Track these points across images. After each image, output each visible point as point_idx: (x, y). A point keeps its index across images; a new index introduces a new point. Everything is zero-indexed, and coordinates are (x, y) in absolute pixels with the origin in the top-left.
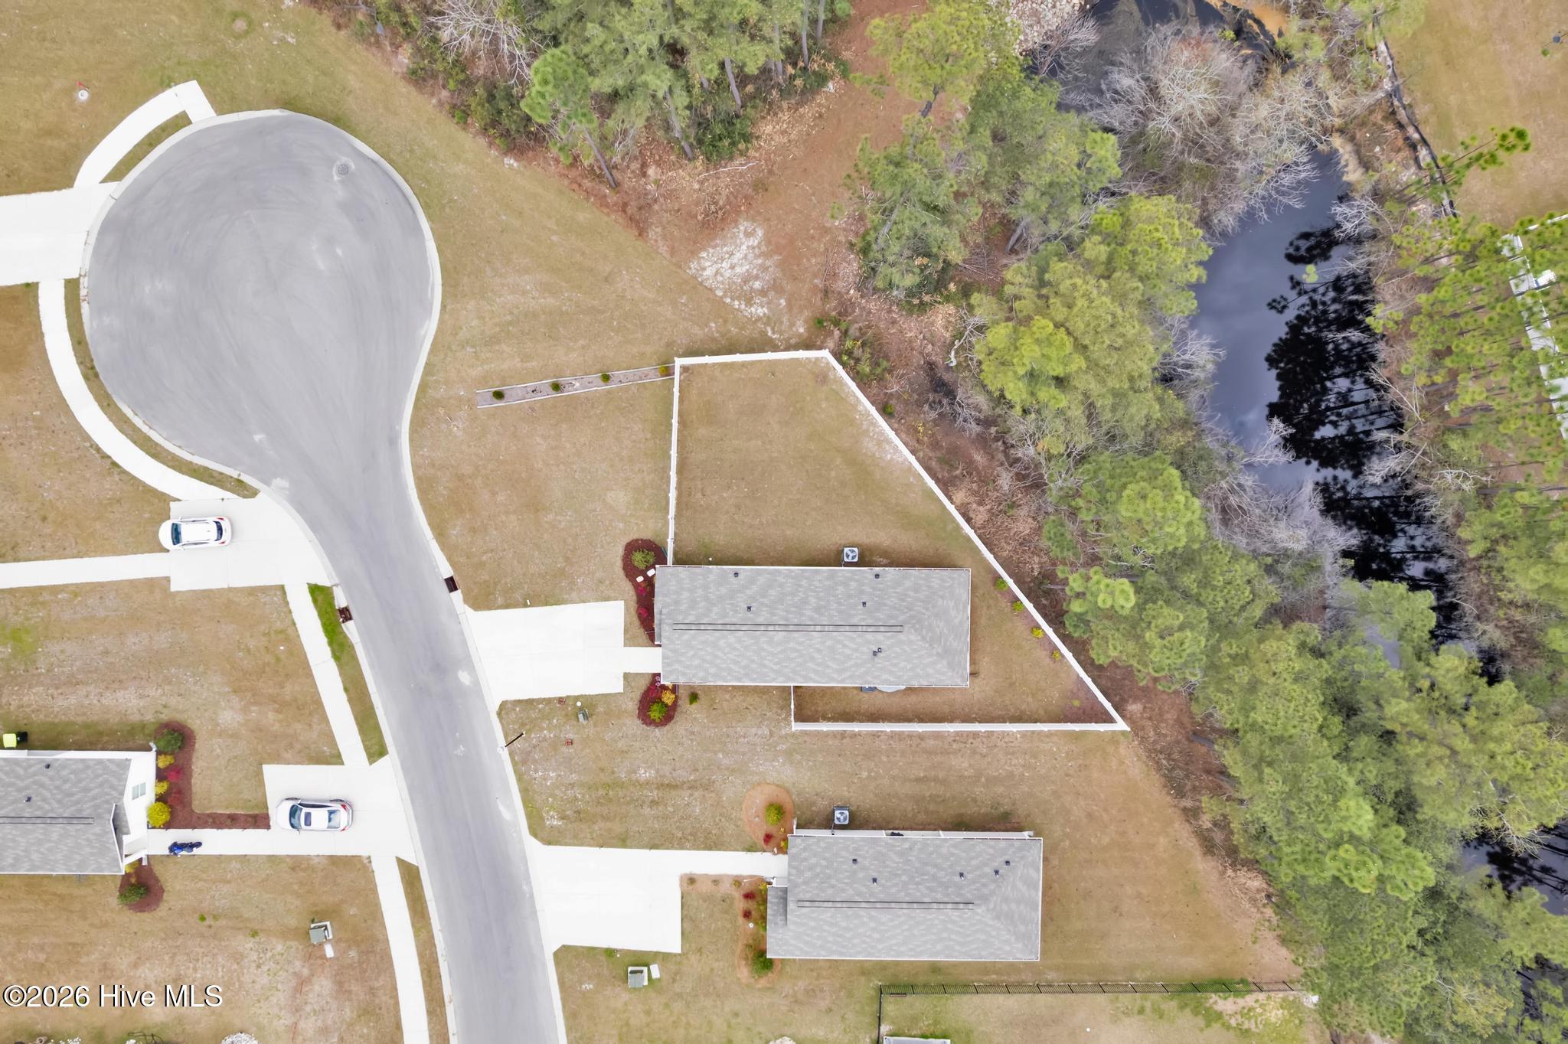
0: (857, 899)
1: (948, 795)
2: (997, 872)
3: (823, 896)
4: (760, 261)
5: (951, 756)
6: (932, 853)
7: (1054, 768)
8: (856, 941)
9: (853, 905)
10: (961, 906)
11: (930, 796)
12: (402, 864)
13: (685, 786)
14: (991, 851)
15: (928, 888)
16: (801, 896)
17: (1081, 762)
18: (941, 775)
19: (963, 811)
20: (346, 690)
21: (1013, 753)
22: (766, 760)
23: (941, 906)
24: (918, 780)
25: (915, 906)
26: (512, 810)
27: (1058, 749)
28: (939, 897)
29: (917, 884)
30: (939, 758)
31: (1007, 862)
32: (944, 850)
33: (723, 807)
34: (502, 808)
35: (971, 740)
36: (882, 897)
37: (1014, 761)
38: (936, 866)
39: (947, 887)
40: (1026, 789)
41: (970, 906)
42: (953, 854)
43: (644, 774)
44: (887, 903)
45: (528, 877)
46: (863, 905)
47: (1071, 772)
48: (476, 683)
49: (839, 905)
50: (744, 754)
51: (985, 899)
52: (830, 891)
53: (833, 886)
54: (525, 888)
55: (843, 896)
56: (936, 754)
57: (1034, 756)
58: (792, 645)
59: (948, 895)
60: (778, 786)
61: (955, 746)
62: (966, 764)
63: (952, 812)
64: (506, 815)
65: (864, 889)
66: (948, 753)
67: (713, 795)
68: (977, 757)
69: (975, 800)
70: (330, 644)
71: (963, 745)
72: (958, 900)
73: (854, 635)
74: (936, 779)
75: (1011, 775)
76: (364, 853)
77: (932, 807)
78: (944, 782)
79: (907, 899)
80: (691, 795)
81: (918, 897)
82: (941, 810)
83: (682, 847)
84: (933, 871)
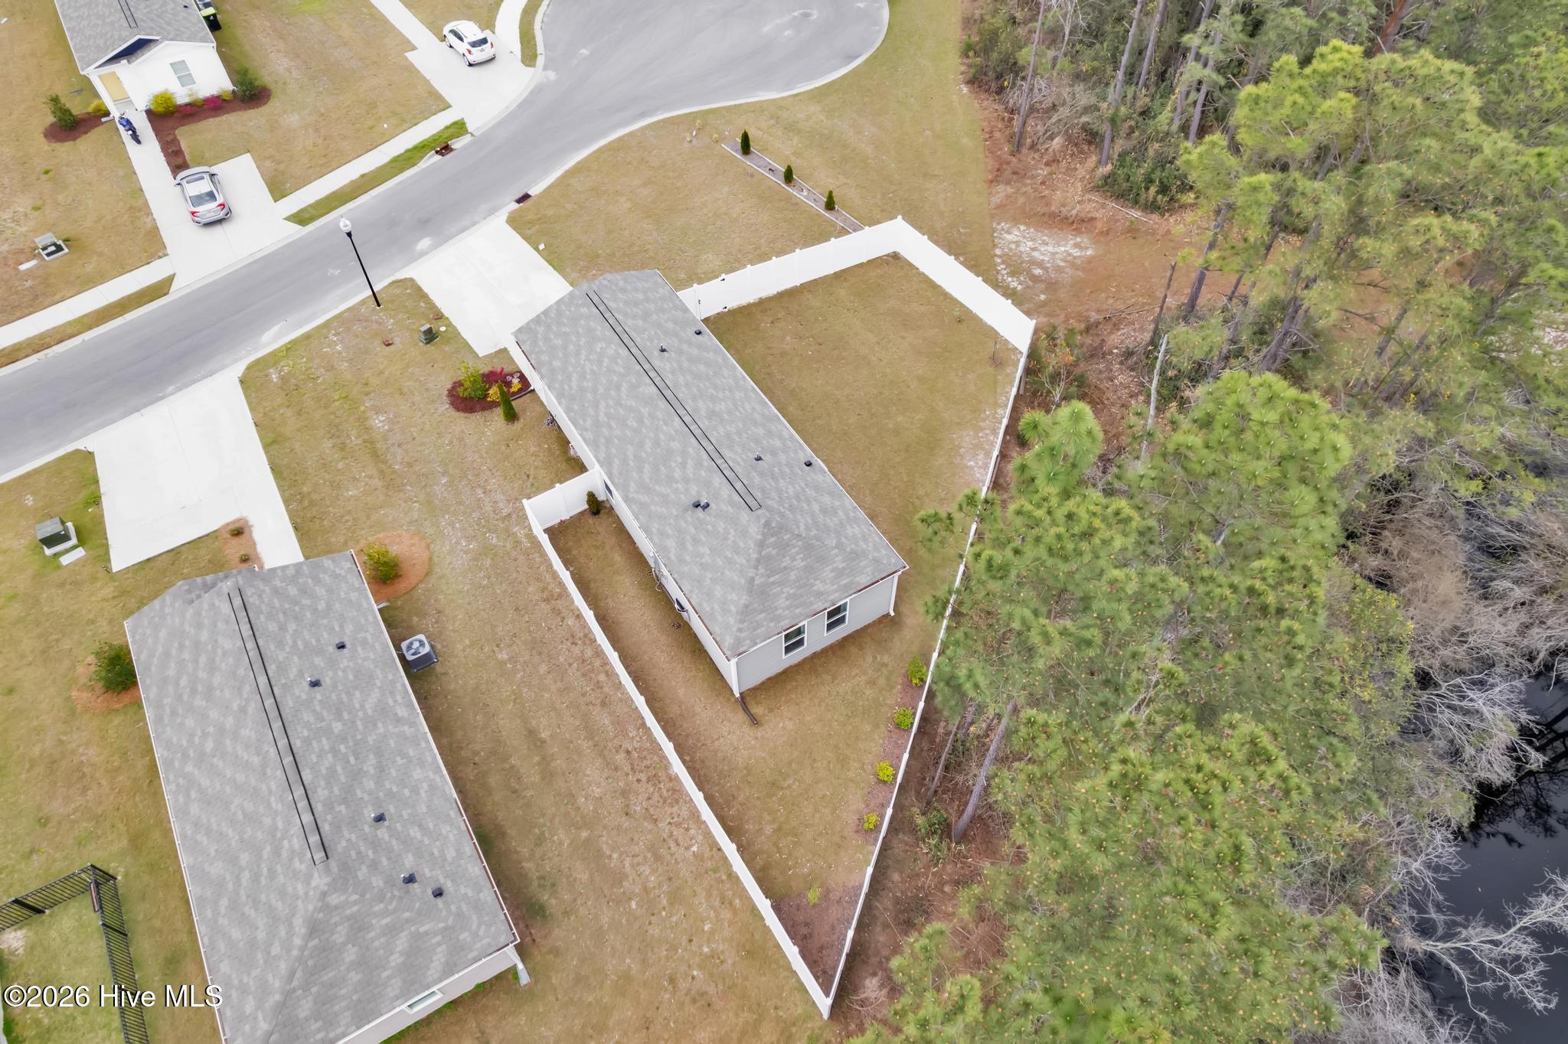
0: (272, 669)
1: (529, 793)
2: (410, 879)
3: (260, 621)
4: (1062, 264)
5: (599, 762)
6: (403, 755)
7: (673, 948)
8: (190, 722)
9: (258, 665)
10: (314, 839)
11: (512, 767)
12: (170, 279)
13: (380, 465)
14: (451, 854)
15: (332, 771)
16: (249, 592)
17: (711, 989)
18: (559, 763)
19: (511, 832)
20: (363, 176)
21: (658, 858)
22: (463, 529)
23: (302, 804)
24: (531, 733)
25: (288, 760)
26: (273, 338)
27: (712, 932)
28: (320, 795)
29: (334, 751)
30: (585, 745)
31: (438, 893)
32: (417, 774)
33: (368, 517)
34: (275, 329)
35: (643, 777)
36: (288, 704)
37: (646, 870)
38: (381, 769)
39: (345, 801)
40: (605, 920)
41: (319, 855)
42: (415, 791)
43: (378, 422)
44: (278, 716)
45: (187, 386)
46: (262, 680)
47: (683, 985)
48: (423, 254)
49: (251, 645)
50: (460, 503)
51: (345, 877)
52: (272, 627)
53: (282, 628)
54: (171, 388)
55: (269, 648)
56: (590, 737)
57: (675, 898)
58: (645, 411)
59: (329, 806)
60: (431, 559)
61: (620, 757)
62: (597, 792)
63: (500, 815)
64: (266, 337)
65: (293, 672)
66: (601, 755)
67: (382, 498)
68: (619, 803)
69: (540, 841)
70: (408, 151)
71: (627, 769)
72: (326, 828)
73: (707, 462)
74: (545, 760)
75: (619, 878)
76: (169, 251)
77: (493, 780)
78: (548, 775)
79: (297, 744)
80: (371, 477)
81: (308, 759)
82: (497, 798)
83: (287, 502)
84: (370, 765)
